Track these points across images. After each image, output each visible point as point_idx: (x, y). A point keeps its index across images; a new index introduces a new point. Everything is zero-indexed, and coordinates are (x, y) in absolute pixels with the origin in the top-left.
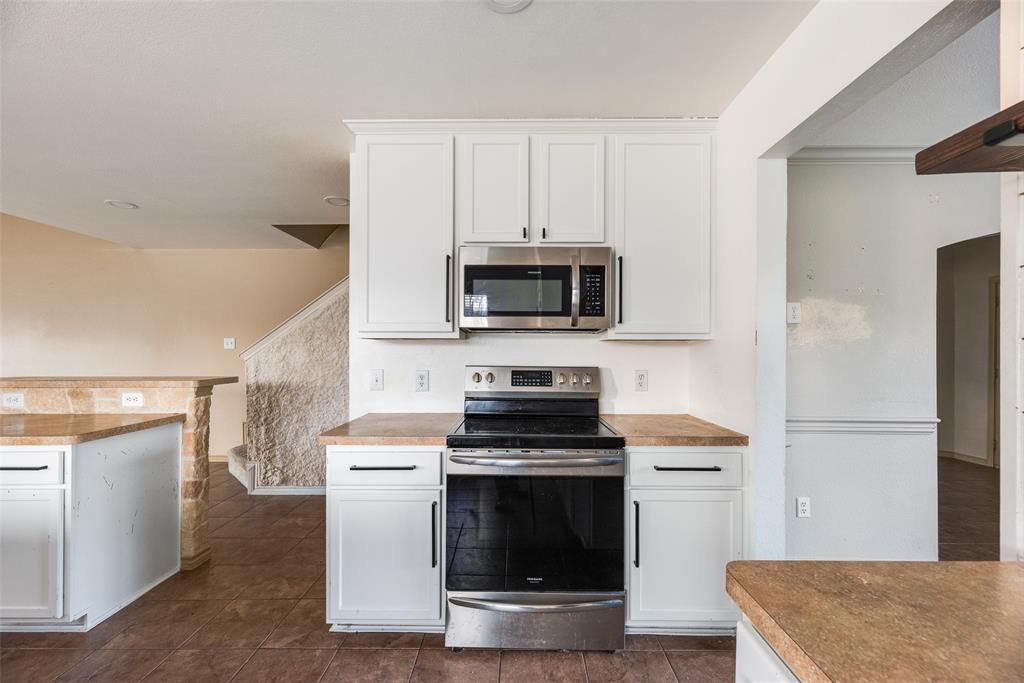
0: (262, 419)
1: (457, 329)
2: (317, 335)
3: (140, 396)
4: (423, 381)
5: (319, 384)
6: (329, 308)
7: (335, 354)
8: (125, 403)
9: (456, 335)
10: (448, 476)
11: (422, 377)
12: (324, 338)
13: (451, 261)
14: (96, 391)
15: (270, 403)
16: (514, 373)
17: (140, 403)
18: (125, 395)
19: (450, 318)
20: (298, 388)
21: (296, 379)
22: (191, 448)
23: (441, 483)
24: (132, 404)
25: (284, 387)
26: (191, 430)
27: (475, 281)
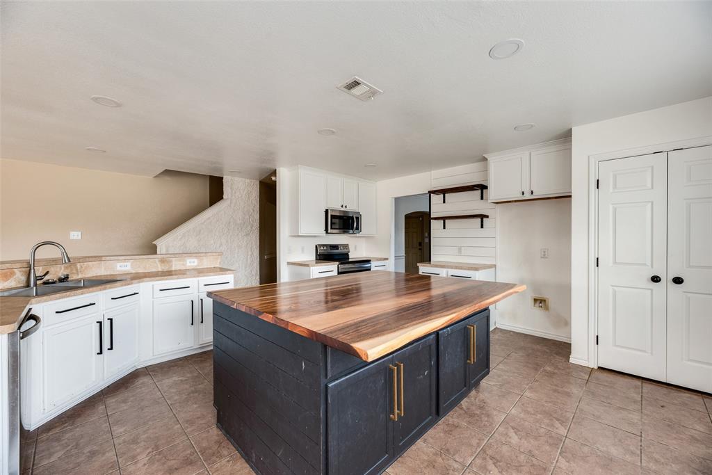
3: (196, 260)
8: (188, 264)
14: (174, 260)
17: (196, 264)
18: (188, 261)
24: (192, 264)
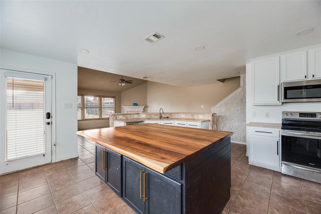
0: (215, 123)
1: (281, 102)
2: (228, 104)
3: (202, 116)
4: (267, 115)
5: (229, 116)
6: (231, 98)
7: (233, 109)
8: (200, 117)
9: (281, 104)
10: (282, 136)
11: (267, 114)
12: (230, 105)
13: (279, 86)
14: (195, 115)
15: (217, 119)
16: (300, 114)
17: (202, 117)
18: (200, 116)
19: (279, 100)
20: (223, 117)
21: (223, 115)
22: (211, 126)
23: (279, 137)
24: (201, 117)
25: (220, 116)
26: (211, 123)
27: (287, 91)
